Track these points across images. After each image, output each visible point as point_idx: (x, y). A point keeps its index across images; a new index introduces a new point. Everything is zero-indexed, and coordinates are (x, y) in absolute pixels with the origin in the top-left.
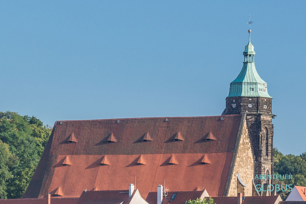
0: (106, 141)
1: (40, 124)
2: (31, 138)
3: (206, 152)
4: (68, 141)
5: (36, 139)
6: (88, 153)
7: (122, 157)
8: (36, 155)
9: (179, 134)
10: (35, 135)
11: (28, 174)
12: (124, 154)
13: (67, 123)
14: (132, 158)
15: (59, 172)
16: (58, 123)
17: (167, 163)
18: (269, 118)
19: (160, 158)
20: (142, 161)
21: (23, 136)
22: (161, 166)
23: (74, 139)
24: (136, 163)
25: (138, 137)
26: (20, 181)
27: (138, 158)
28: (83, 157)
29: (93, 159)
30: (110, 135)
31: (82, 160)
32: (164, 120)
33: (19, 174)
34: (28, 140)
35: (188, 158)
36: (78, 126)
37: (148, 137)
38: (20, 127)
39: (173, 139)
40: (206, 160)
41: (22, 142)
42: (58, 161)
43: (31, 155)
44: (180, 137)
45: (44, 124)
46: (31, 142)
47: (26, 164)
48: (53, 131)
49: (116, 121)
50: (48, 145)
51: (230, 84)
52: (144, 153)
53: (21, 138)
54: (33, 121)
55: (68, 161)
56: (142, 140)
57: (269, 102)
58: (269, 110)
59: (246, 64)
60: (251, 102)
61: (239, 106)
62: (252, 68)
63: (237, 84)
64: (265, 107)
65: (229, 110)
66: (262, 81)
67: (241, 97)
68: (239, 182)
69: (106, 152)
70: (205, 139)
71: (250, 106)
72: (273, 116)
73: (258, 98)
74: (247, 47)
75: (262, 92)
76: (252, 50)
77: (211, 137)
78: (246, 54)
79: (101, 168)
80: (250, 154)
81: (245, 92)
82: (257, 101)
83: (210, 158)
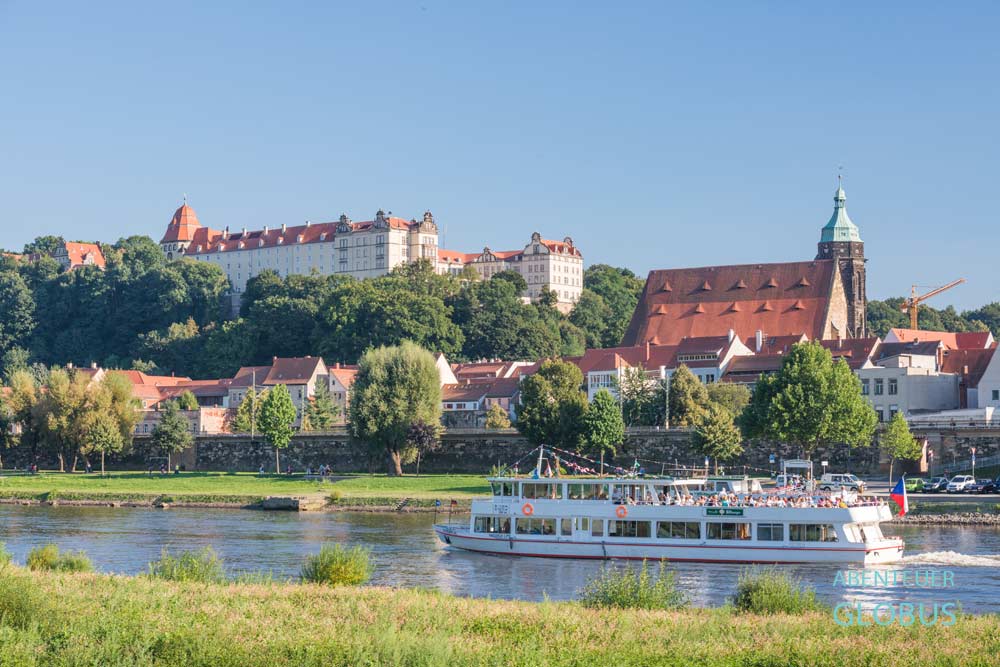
0: (701, 290)
1: (632, 276)
2: (624, 289)
3: (799, 297)
4: (662, 291)
5: (629, 290)
6: (682, 301)
7: (717, 305)
8: (629, 307)
9: (773, 280)
10: (627, 286)
11: (623, 324)
12: (719, 301)
13: (661, 272)
14: (727, 305)
15: (654, 321)
16: (652, 273)
17: (762, 310)
18: (861, 263)
19: (755, 305)
20: (737, 307)
21: (616, 288)
22: (756, 312)
23: (668, 288)
24: (731, 310)
25: (732, 285)
26: (615, 331)
27: (733, 306)
28: (679, 305)
29: (687, 307)
30: (703, 284)
31: (677, 309)
32: (757, 267)
33: (614, 325)
34: (621, 291)
35: (782, 304)
36: (672, 275)
37: (742, 285)
38: (613, 279)
39: (767, 286)
40: (800, 305)
41: (616, 294)
42: (653, 310)
43: (624, 306)
44: (773, 283)
45: (636, 275)
46: (624, 293)
47: (619, 315)
48: (648, 280)
49: (710, 269)
50: (643, 297)
51: (823, 229)
52: (739, 300)
53: (614, 289)
54: (625, 273)
55: (663, 310)
56: (736, 287)
57: (861, 247)
58: (861, 254)
59: (837, 209)
60: (843, 247)
61: (831, 251)
62: (843, 213)
63: (829, 229)
64: (857, 251)
65: (822, 255)
66: (854, 226)
67: (833, 242)
68: (833, 327)
69: (700, 300)
70: (799, 285)
71: (842, 251)
72: (865, 261)
73: (849, 243)
74: (838, 192)
75: (854, 236)
76: (842, 195)
77: (805, 282)
78: (836, 199)
79: (696, 316)
80: (844, 299)
81: (837, 237)
82: (849, 246)
83: (804, 303)
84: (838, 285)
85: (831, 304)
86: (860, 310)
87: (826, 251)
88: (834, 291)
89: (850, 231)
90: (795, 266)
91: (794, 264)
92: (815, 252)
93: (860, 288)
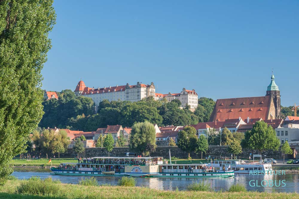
0: (232, 105)
1: (213, 100)
2: (210, 104)
3: (261, 107)
4: (221, 105)
5: (212, 105)
6: (227, 108)
7: (237, 109)
8: (212, 109)
9: (253, 102)
10: (211, 103)
11: (209, 115)
12: (237, 108)
13: (220, 100)
14: (240, 109)
15: (218, 114)
16: (218, 100)
17: (250, 110)
18: (279, 97)
19: (248, 109)
20: (242, 110)
21: (208, 104)
22: (249, 111)
23: (222, 104)
24: (241, 111)
26: (207, 117)
27: (241, 109)
28: (226, 109)
29: (228, 110)
30: (233, 103)
31: (225, 110)
32: (249, 98)
33: (207, 115)
34: (209, 105)
35: (256, 109)
36: (224, 100)
37: (244, 103)
38: (207, 101)
39: (251, 104)
40: (261, 109)
41: (208, 106)
42: (218, 111)
43: (210, 109)
44: (253, 103)
45: (214, 100)
46: (210, 106)
47: (209, 112)
48: (216, 102)
49: (235, 99)
50: (215, 106)
51: (268, 87)
52: (243, 108)
53: (207, 104)
54: (210, 100)
55: (221, 111)
56: (242, 104)
57: (279, 92)
58: (279, 94)
59: (272, 81)
60: (274, 92)
61: (270, 93)
62: (274, 82)
63: (270, 87)
64: (278, 93)
65: (267, 95)
66: (277, 86)
67: (271, 91)
68: (271, 115)
69: (232, 108)
70: (261, 103)
71: (273, 93)
72: (280, 96)
73: (276, 91)
74: (272, 76)
75: (277, 89)
76: (273, 77)
77: (262, 102)
78: (272, 78)
79: (231, 112)
80: (274, 107)
81: (272, 89)
82: (275, 92)
83: (262, 109)
84: (272, 103)
85: (270, 109)
86: (279, 111)
87: (269, 93)
88: (271, 105)
89: (276, 87)
90: (259, 98)
91: (259, 97)
92: (266, 94)
93: (279, 104)
